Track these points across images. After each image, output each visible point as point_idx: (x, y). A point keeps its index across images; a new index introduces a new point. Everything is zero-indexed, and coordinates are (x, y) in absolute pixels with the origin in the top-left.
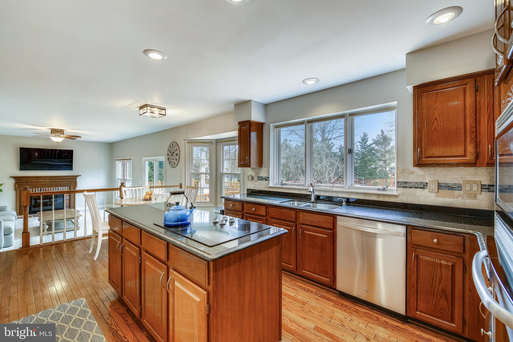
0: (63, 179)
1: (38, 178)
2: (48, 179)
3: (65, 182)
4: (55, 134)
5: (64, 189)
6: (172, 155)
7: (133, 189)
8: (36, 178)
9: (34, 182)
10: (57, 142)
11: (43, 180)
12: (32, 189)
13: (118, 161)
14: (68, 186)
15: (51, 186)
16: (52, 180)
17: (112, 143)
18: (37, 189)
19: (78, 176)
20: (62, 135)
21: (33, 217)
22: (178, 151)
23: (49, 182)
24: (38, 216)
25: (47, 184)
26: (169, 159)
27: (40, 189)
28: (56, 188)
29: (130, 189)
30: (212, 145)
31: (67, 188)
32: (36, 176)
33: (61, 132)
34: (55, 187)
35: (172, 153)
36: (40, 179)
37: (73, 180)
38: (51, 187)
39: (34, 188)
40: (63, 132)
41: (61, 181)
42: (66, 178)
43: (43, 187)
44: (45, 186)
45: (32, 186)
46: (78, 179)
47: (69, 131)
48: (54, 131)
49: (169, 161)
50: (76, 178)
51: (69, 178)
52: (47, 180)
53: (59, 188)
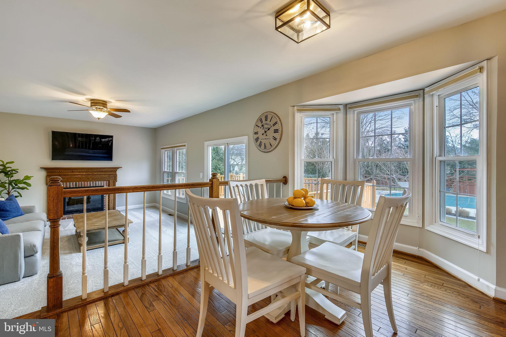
0: (101, 172)
1: (73, 169)
2: (85, 172)
3: (104, 176)
4: (97, 107)
5: (102, 184)
6: (266, 132)
7: (248, 183)
8: (71, 170)
9: (68, 175)
10: (99, 118)
11: (79, 173)
12: (66, 183)
13: (164, 150)
14: (107, 181)
15: (88, 180)
16: (89, 172)
17: (156, 128)
18: (72, 183)
19: (119, 168)
20: (105, 109)
21: (67, 219)
22: (280, 125)
23: (86, 175)
24: (72, 218)
25: (83, 178)
26: (257, 140)
27: (75, 184)
28: (93, 183)
29: (244, 184)
30: (337, 113)
31: (106, 183)
32: (70, 168)
33: (104, 104)
34: (92, 181)
35: (266, 130)
36: (75, 171)
37: (113, 173)
38: (87, 182)
39: (68, 182)
40: (106, 105)
41: (99, 173)
42: (105, 170)
43: (79, 181)
44: (80, 180)
45: (66, 179)
46: (118, 172)
47: (114, 104)
48: (95, 103)
49: (259, 142)
50: (116, 171)
51: (108, 170)
52: (83, 172)
53: (97, 182)
